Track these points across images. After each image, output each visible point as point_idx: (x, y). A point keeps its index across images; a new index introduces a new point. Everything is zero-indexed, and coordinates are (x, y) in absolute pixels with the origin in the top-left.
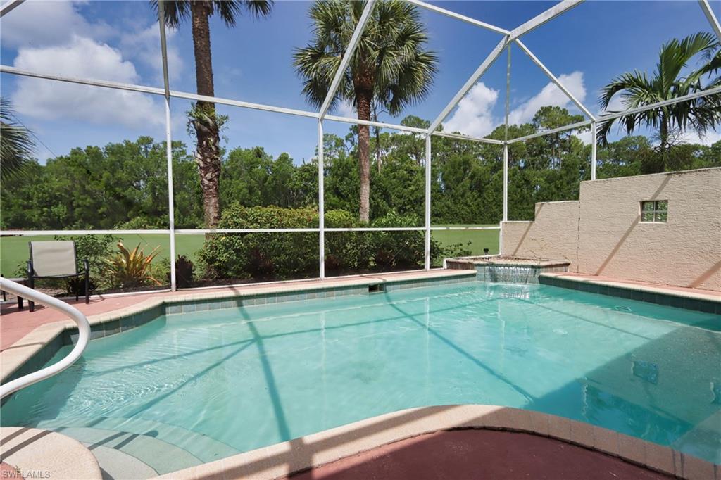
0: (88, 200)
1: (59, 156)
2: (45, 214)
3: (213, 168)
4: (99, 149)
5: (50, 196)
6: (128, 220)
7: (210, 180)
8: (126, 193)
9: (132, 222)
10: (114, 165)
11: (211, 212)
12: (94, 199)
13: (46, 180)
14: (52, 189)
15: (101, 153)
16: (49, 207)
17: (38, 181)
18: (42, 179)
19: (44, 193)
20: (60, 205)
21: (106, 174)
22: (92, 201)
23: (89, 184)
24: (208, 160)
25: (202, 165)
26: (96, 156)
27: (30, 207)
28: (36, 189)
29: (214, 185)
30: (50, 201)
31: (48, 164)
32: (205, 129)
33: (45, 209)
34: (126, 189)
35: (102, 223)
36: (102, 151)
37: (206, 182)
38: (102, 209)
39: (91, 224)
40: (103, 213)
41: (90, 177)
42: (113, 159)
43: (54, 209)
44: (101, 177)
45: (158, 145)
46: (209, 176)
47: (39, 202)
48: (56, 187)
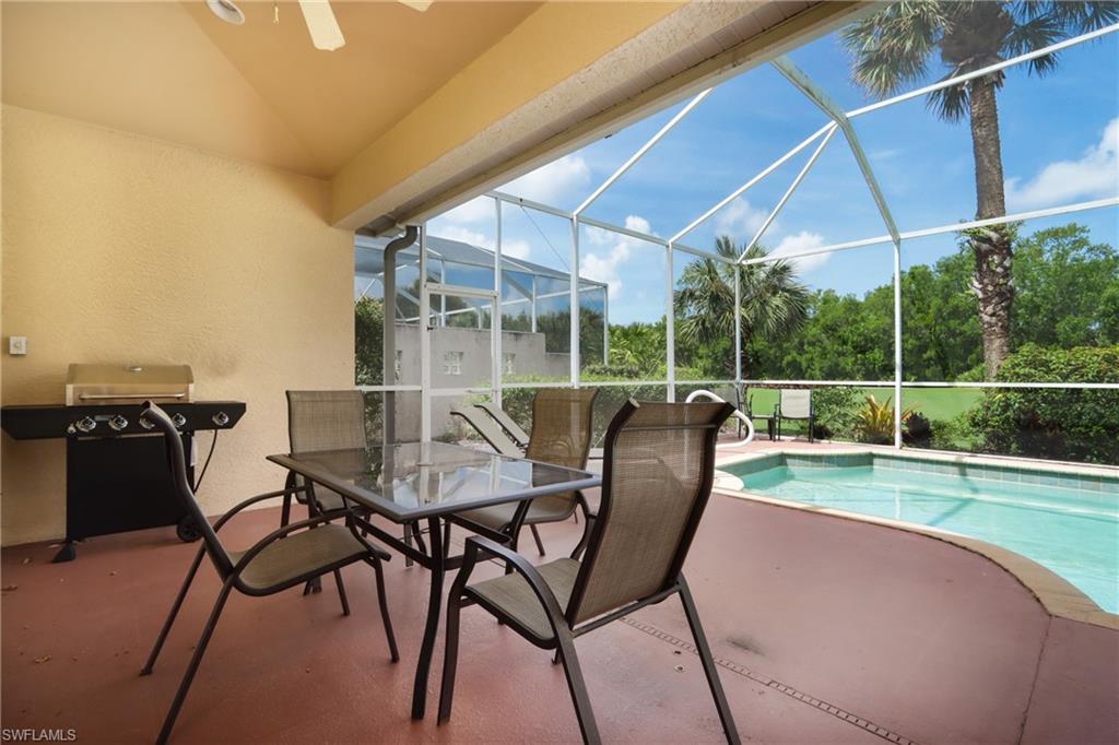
0: (911, 341)
1: (877, 287)
2: (859, 362)
3: (997, 299)
4: (927, 267)
5: (866, 340)
6: (969, 368)
7: (992, 315)
8: (965, 328)
9: (974, 371)
10: (948, 286)
11: (993, 359)
12: (919, 339)
13: (863, 319)
14: (868, 329)
15: (930, 274)
16: (863, 352)
17: (855, 321)
18: (859, 318)
19: (860, 335)
20: (876, 350)
21: (936, 302)
22: (914, 342)
23: (912, 318)
24: (990, 288)
25: (981, 296)
26: (923, 278)
27: (843, 354)
28: (852, 331)
29: (999, 321)
30: (865, 345)
31: (866, 299)
32: (985, 246)
33: (859, 356)
34: (967, 320)
35: (928, 373)
36: (932, 269)
37: (986, 318)
38: (928, 353)
39: (913, 374)
40: (930, 359)
41: (915, 310)
42: (947, 278)
43: (869, 356)
44: (929, 307)
45: (1028, 240)
46: (990, 309)
47: (853, 347)
48: (872, 327)
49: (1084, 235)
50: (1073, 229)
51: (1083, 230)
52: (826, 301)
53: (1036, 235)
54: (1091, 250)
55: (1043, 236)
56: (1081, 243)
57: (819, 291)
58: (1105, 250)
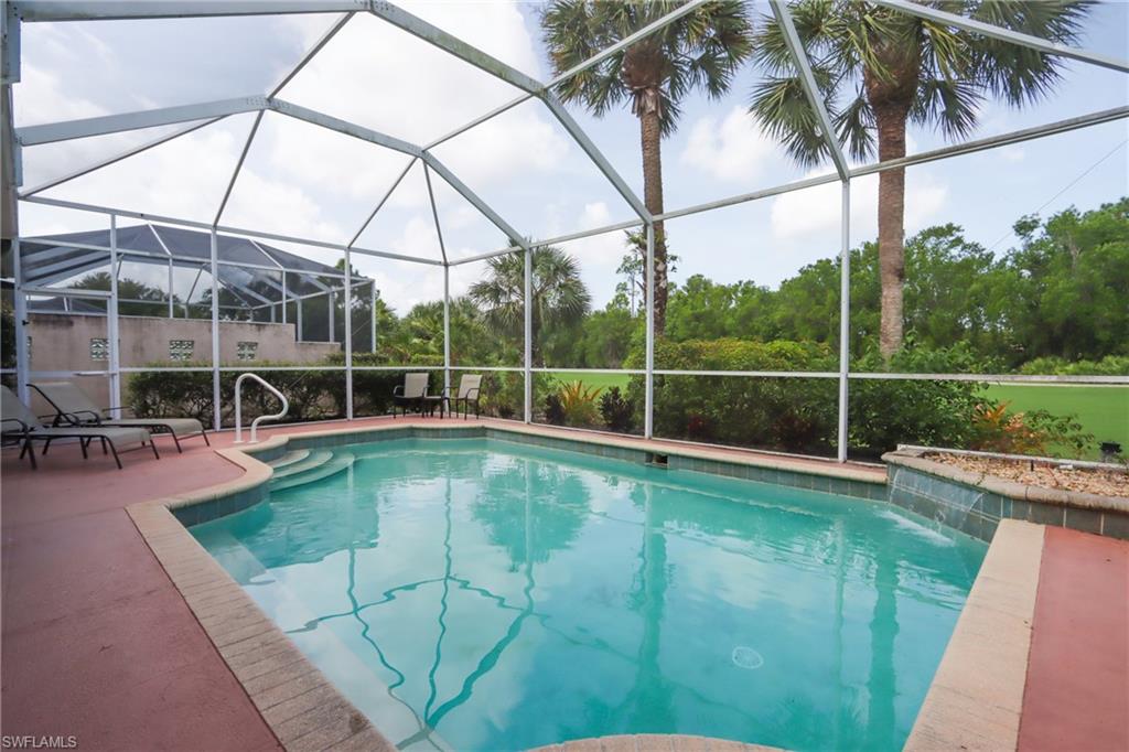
49: (959, 234)
50: (950, 229)
51: (958, 229)
52: (745, 292)
53: (921, 233)
54: (964, 248)
55: (927, 234)
56: (959, 241)
57: (740, 282)
58: (975, 247)
